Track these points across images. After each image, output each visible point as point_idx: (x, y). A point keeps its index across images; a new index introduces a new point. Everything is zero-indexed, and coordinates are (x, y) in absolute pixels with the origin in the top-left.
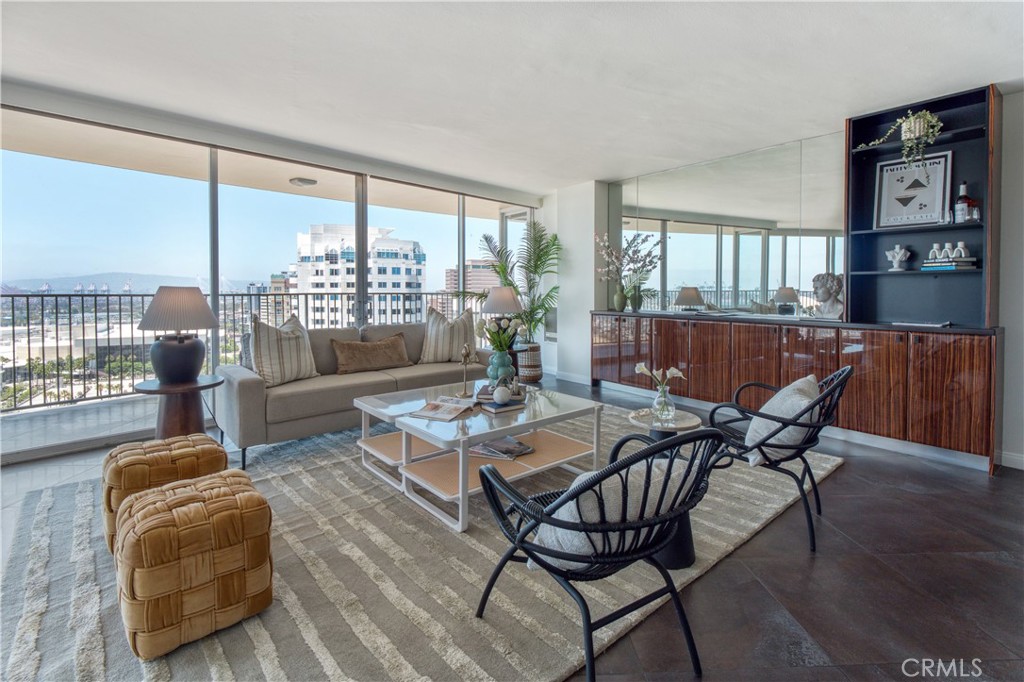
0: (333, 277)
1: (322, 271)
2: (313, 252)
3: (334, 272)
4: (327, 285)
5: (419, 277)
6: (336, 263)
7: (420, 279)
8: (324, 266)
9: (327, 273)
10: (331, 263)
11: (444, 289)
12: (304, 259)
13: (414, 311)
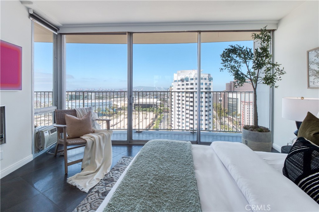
0: (183, 86)
1: (180, 85)
2: (177, 79)
3: (183, 85)
4: (181, 89)
5: (210, 86)
6: (184, 82)
7: (211, 87)
8: (180, 83)
9: (181, 85)
10: (182, 82)
11: (225, 90)
12: (175, 81)
13: (208, 97)
